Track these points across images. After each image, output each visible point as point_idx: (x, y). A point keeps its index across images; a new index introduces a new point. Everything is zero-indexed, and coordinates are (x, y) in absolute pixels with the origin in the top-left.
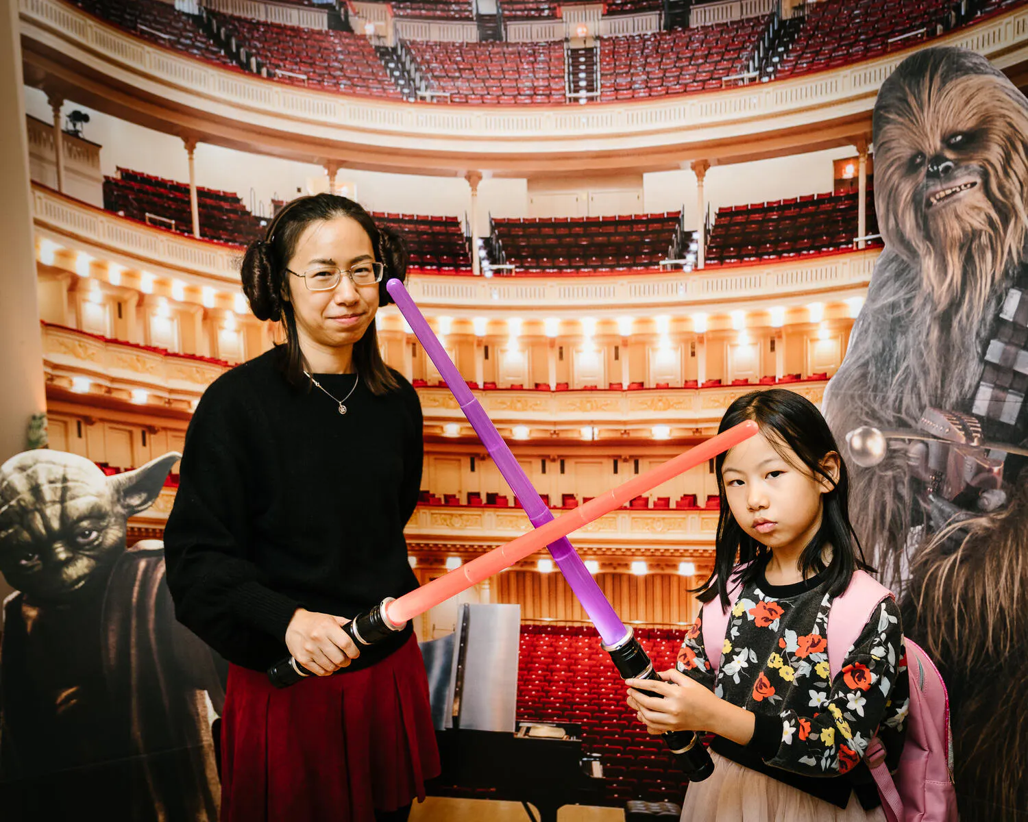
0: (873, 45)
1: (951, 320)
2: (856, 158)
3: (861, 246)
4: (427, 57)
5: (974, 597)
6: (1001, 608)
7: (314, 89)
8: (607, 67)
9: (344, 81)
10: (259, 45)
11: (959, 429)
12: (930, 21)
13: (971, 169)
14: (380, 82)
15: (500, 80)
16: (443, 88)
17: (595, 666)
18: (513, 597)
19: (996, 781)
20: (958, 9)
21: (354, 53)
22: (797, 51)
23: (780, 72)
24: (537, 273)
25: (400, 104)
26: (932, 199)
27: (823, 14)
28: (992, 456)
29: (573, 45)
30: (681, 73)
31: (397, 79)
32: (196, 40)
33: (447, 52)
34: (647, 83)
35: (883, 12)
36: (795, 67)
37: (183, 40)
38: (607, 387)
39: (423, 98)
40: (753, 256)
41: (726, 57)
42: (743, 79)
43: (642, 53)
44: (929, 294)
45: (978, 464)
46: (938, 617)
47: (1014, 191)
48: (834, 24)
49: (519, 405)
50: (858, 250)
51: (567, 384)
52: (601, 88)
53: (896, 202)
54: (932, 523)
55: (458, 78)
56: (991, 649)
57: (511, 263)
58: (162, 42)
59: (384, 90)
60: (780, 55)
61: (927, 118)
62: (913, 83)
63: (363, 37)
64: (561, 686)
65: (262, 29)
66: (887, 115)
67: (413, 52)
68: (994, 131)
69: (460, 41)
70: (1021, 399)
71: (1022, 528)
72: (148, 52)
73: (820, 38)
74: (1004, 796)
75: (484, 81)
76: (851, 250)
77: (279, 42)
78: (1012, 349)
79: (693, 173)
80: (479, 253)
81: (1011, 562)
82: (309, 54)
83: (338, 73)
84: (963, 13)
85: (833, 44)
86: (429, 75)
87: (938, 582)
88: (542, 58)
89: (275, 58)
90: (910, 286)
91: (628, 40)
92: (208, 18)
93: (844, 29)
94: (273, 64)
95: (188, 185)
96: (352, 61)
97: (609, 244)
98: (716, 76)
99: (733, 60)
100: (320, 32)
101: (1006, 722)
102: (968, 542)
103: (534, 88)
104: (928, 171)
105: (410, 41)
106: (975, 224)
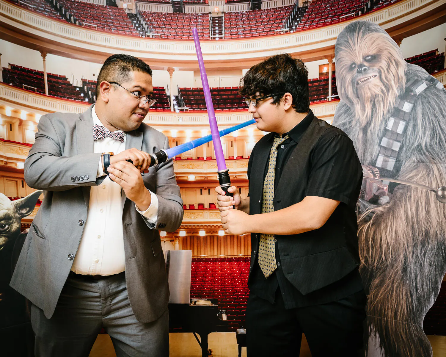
0: (334, 19)
1: (367, 130)
2: (328, 64)
3: (330, 100)
4: (150, 19)
5: (377, 238)
6: (388, 243)
7: (101, 31)
8: (227, 25)
9: (114, 28)
10: (75, 11)
11: (371, 173)
12: (357, 10)
13: (374, 70)
14: (129, 28)
15: (182, 29)
16: (158, 32)
17: (223, 274)
18: (189, 247)
19: (386, 310)
20: (367, 5)
21: (118, 16)
22: (305, 20)
23: (298, 29)
24: (198, 111)
25: (138, 38)
26: (359, 82)
27: (315, 5)
28: (383, 183)
29: (213, 15)
30: (258, 28)
31: (137, 28)
32: (46, 8)
33: (159, 17)
34: (244, 32)
35: (338, 5)
36: (304, 27)
37: (40, 8)
38: (228, 158)
39: (148, 36)
41: (276, 22)
42: (283, 31)
43: (242, 19)
44: (358, 119)
45: (378, 187)
46: (363, 247)
47: (391, 79)
48: (319, 10)
49: (191, 166)
50: (328, 101)
51: (211, 157)
52: (225, 33)
53: (345, 82)
54: (360, 210)
55: (164, 28)
56: (384, 259)
57: (187, 107)
58: (30, 8)
59: (132, 32)
60: (298, 22)
61: (357, 49)
62: (351, 35)
63: (122, 9)
64: (209, 283)
65: (76, 4)
66: (340, 47)
67: (144, 17)
68: (383, 55)
69: (165, 12)
70: (395, 161)
71: (395, 210)
72: (24, 13)
73: (314, 15)
74: (389, 315)
75: (175, 29)
76: (326, 102)
77: (84, 10)
78: (391, 141)
80: (173, 102)
81: (391, 224)
82: (98, 16)
83: (111, 24)
84: (369, 7)
85: (319, 18)
86: (151, 26)
87: (363, 233)
88: (200, 20)
89: (82, 17)
90: (351, 116)
91: (236, 14)
93: (323, 12)
94: (82, 20)
95: (43, 72)
96: (117, 19)
97: (228, 99)
98: (272, 30)
99: (279, 23)
100: (103, 7)
101: (390, 286)
102: (375, 217)
104: (357, 70)
105: (143, 11)
106: (376, 92)
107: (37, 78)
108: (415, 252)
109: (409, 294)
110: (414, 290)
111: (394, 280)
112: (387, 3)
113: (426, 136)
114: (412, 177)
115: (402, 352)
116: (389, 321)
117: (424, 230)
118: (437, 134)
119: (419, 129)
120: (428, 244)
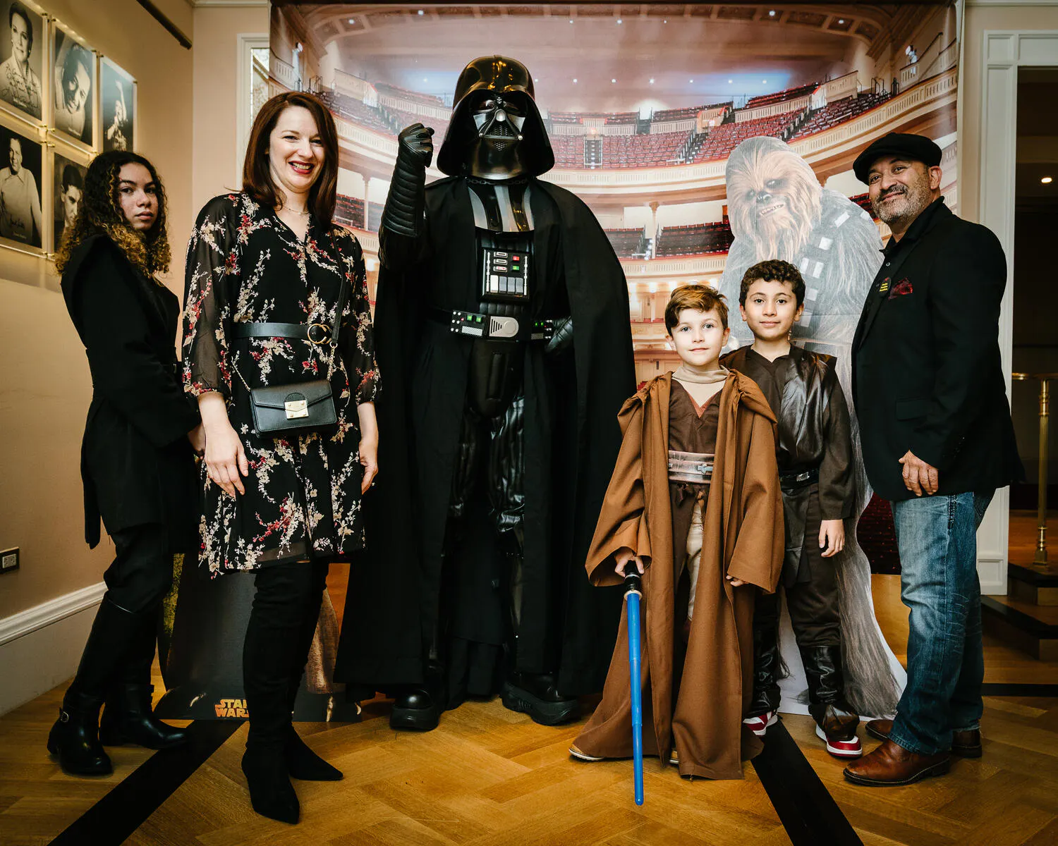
8: (607, 151)
13: (780, 198)
22: (705, 150)
23: (696, 159)
26: (760, 214)
27: (718, 132)
28: (798, 344)
29: (588, 138)
30: (645, 157)
32: (376, 122)
34: (627, 160)
36: (703, 157)
37: (366, 120)
40: (680, 253)
41: (669, 150)
42: (677, 162)
43: (625, 145)
47: (803, 209)
48: (723, 137)
52: (603, 161)
53: (740, 215)
58: (353, 120)
60: (696, 151)
61: (756, 172)
62: (747, 154)
66: (733, 170)
68: (791, 180)
70: (811, 314)
73: (716, 144)
79: (650, 208)
85: (722, 147)
88: (571, 144)
91: (617, 138)
92: (383, 111)
93: (728, 141)
95: (364, 200)
98: (663, 159)
99: (672, 152)
103: (566, 159)
104: (757, 198)
106: (784, 226)
107: (355, 208)
112: (808, 133)
113: (851, 278)
114: (834, 334)
118: (864, 276)
119: (842, 270)
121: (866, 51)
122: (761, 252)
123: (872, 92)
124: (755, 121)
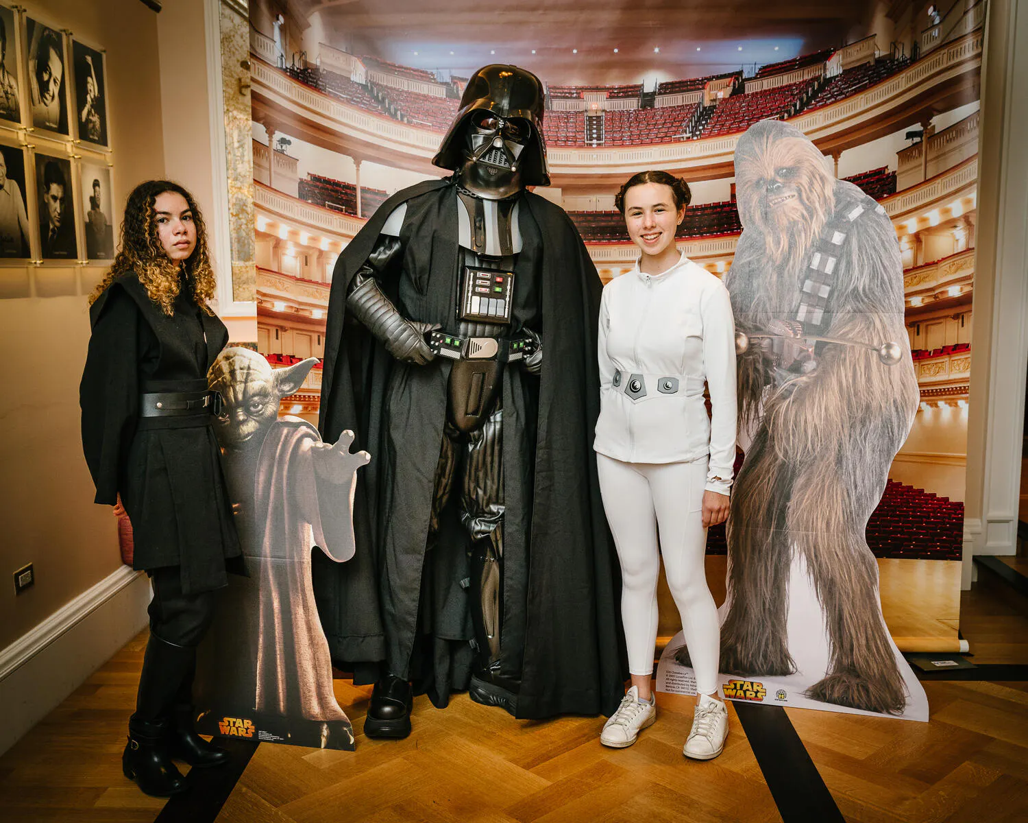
1: (784, 270)
8: (609, 127)
11: (791, 330)
12: (781, 112)
13: (792, 188)
19: (815, 519)
20: (795, 106)
22: (712, 124)
23: (703, 134)
26: (770, 204)
27: (726, 104)
28: (809, 343)
29: (590, 114)
34: (631, 137)
35: (757, 105)
36: (711, 132)
37: (354, 98)
41: (675, 125)
42: (683, 137)
43: (628, 120)
44: (770, 256)
45: (801, 348)
46: (781, 435)
47: (815, 200)
48: (732, 110)
52: (605, 139)
54: (776, 383)
60: (703, 125)
61: (766, 159)
62: (757, 139)
65: (405, 95)
66: (742, 156)
68: (803, 168)
70: (822, 311)
71: (825, 380)
72: (332, 105)
73: (724, 117)
74: (819, 527)
77: (416, 103)
78: (817, 285)
81: (820, 399)
84: (798, 108)
85: (731, 121)
87: (780, 415)
88: (572, 120)
89: (413, 112)
90: (759, 252)
91: (620, 113)
92: (372, 88)
94: (411, 116)
95: (355, 186)
98: (669, 135)
99: (678, 127)
100: (441, 99)
101: (820, 486)
102: (796, 391)
103: (567, 137)
104: (767, 187)
106: (795, 217)
108: (852, 435)
109: (845, 494)
110: (853, 487)
111: (824, 476)
112: (821, 104)
113: (864, 276)
114: (847, 333)
115: (838, 576)
116: (819, 535)
117: (864, 404)
118: (878, 274)
119: (855, 268)
120: (870, 422)
121: (884, 14)
122: (772, 245)
123: (891, 57)
124: (765, 91)
